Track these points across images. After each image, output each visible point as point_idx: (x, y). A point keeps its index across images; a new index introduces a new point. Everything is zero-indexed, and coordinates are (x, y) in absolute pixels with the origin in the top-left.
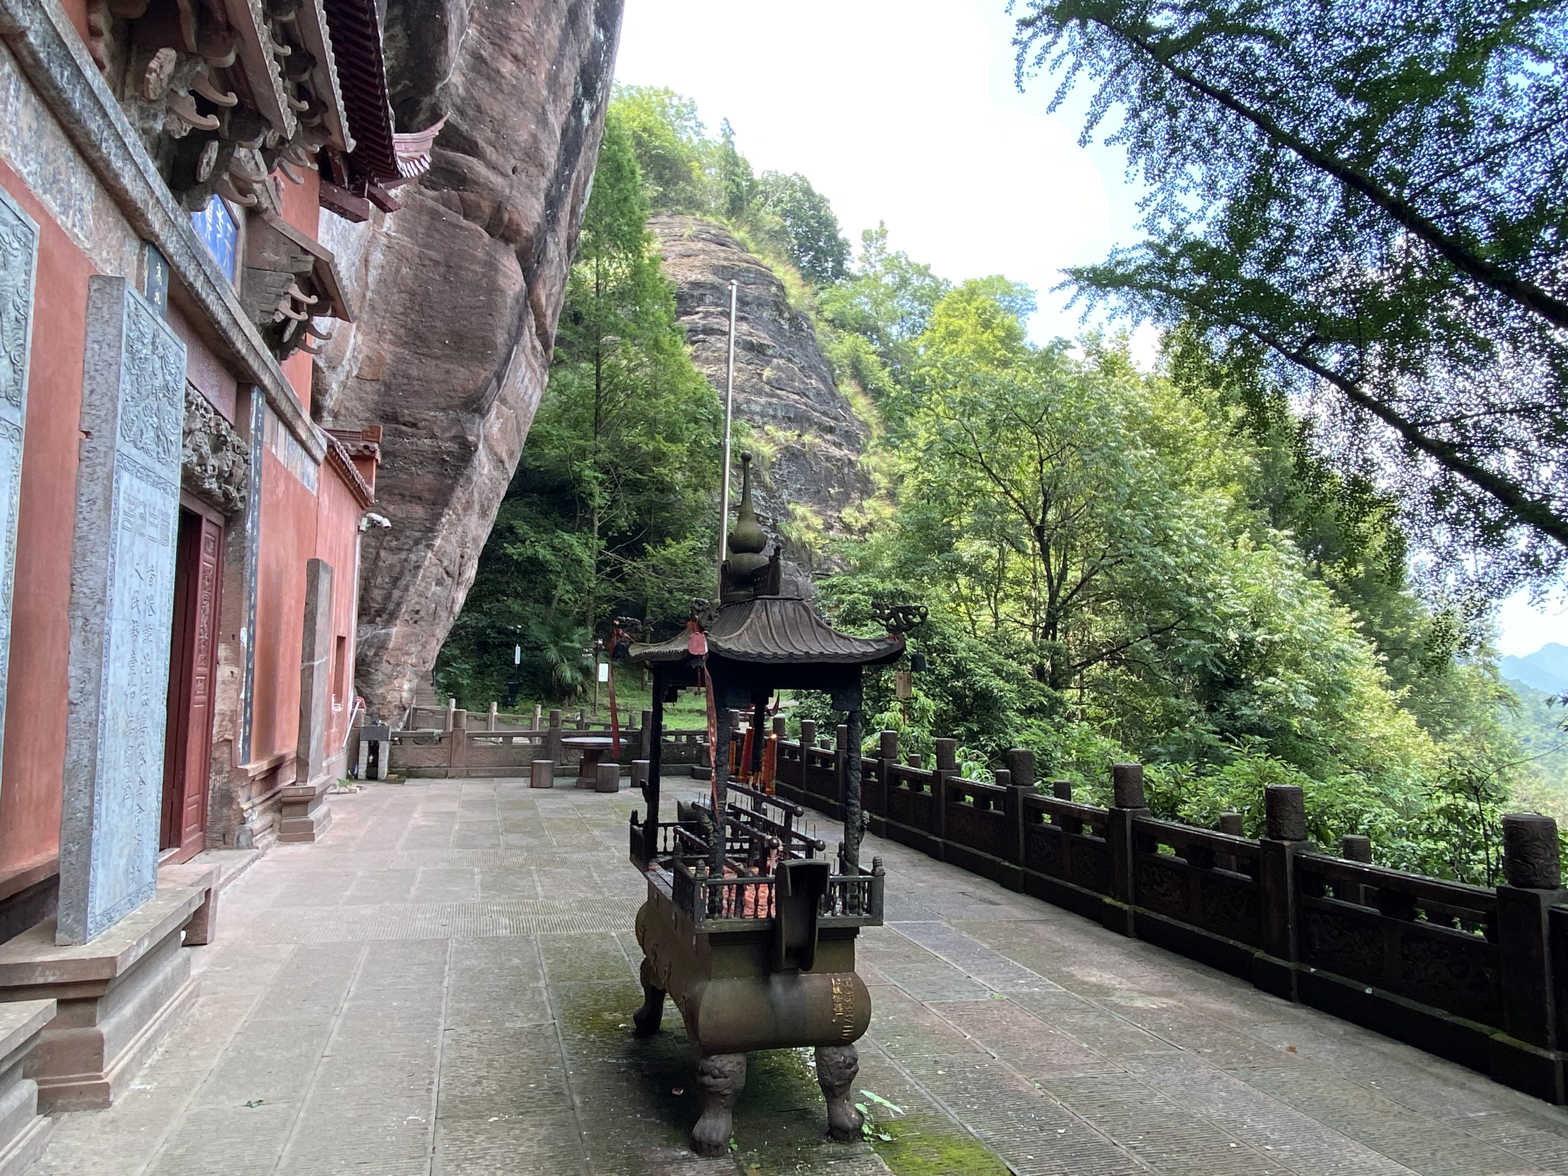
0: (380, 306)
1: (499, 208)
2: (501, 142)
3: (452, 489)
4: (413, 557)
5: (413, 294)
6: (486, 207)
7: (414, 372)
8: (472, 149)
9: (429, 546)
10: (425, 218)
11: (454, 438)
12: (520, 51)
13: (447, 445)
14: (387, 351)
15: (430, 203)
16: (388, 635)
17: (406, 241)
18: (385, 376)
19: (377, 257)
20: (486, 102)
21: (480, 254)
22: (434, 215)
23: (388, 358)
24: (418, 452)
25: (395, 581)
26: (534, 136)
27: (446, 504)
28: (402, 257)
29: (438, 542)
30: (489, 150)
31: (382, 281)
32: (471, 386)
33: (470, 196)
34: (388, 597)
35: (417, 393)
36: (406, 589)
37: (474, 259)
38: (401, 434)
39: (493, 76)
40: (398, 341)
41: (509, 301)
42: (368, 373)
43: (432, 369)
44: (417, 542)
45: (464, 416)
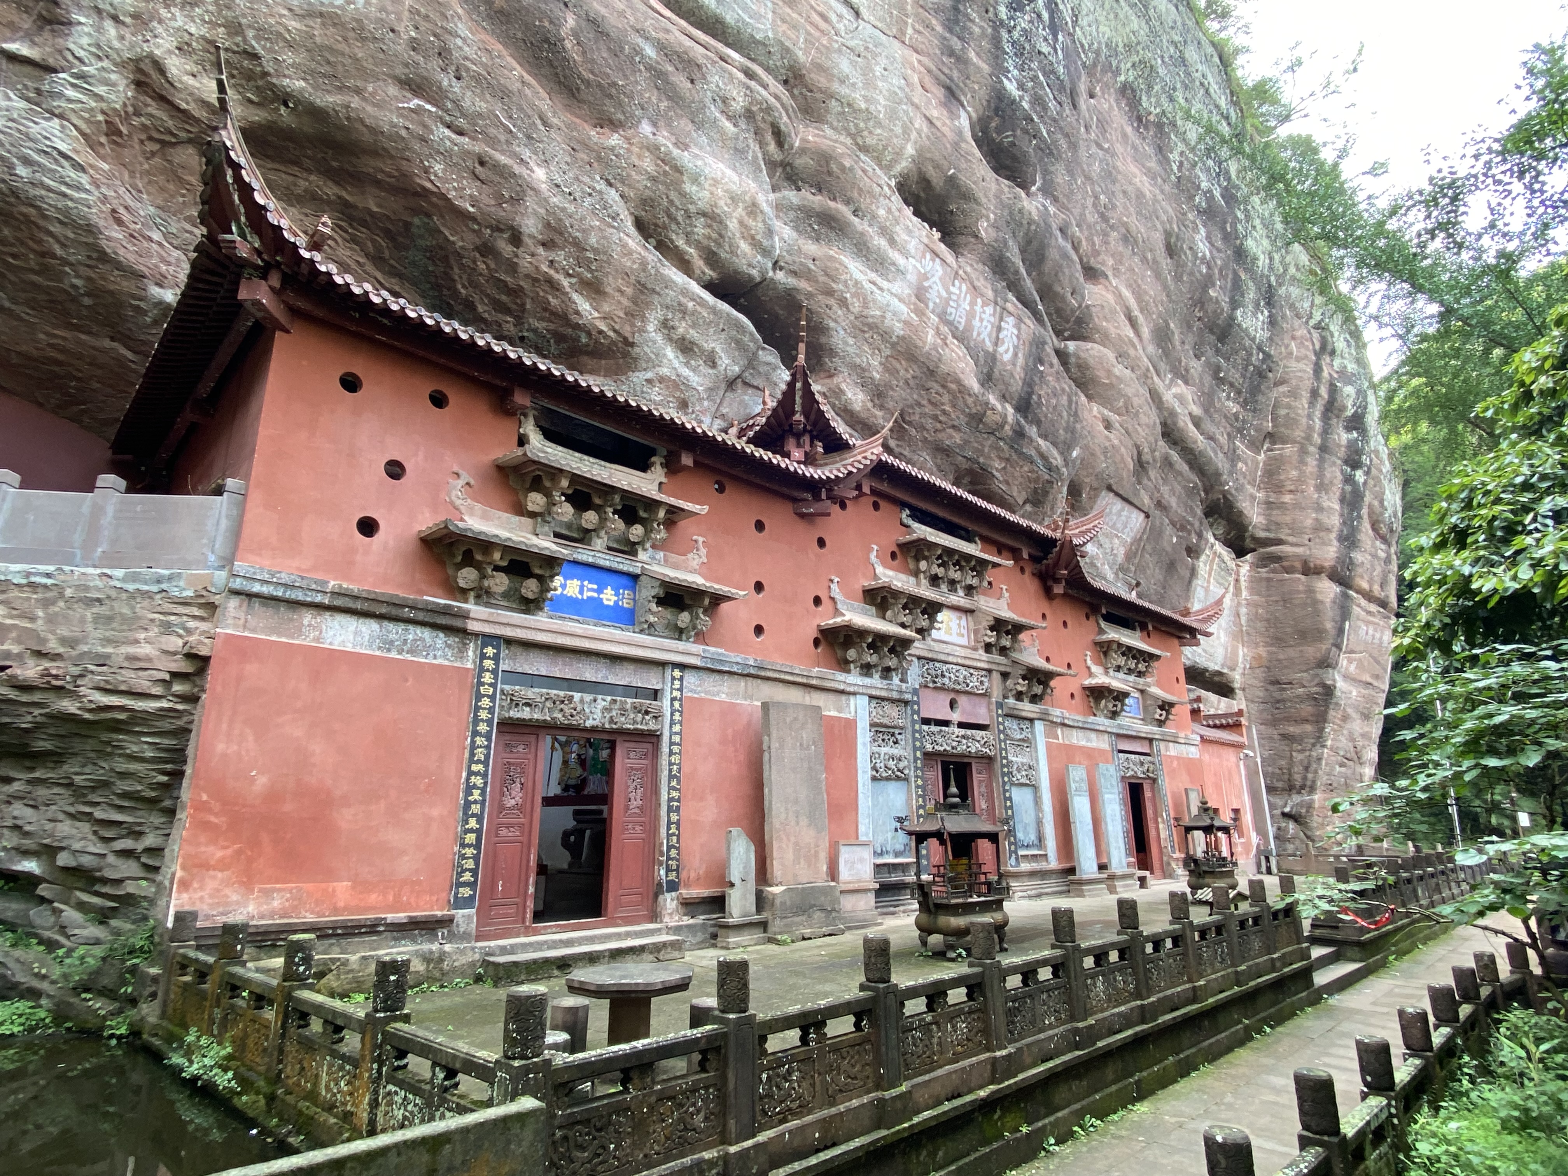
0: (1252, 631)
1: (1305, 563)
2: (1296, 531)
3: (1326, 712)
4: (1314, 754)
5: (1268, 620)
6: (1298, 565)
7: (1281, 657)
8: (1280, 542)
9: (1324, 746)
10: (1264, 584)
11: (1317, 685)
12: (1292, 488)
13: (1314, 689)
14: (1262, 651)
15: (1265, 575)
16: (1313, 801)
17: (1256, 598)
18: (1266, 663)
19: (1243, 610)
20: (1280, 519)
21: (1301, 588)
22: (1268, 580)
23: (1264, 654)
24: (1298, 696)
25: (1307, 769)
26: (1317, 520)
27: (1325, 721)
28: (1257, 606)
29: (1329, 743)
30: (1290, 539)
31: (1248, 621)
32: (1318, 655)
33: (1285, 564)
34: (1305, 778)
35: (1286, 667)
36: (1316, 772)
37: (1299, 592)
38: (1284, 690)
39: (1282, 506)
40: (1267, 645)
41: (1328, 605)
42: (1255, 664)
43: (1292, 653)
44: (1314, 745)
45: (1320, 671)
